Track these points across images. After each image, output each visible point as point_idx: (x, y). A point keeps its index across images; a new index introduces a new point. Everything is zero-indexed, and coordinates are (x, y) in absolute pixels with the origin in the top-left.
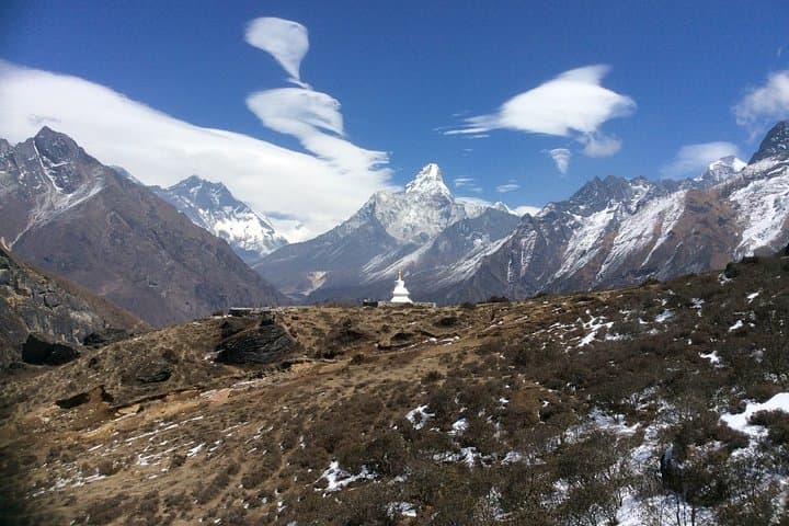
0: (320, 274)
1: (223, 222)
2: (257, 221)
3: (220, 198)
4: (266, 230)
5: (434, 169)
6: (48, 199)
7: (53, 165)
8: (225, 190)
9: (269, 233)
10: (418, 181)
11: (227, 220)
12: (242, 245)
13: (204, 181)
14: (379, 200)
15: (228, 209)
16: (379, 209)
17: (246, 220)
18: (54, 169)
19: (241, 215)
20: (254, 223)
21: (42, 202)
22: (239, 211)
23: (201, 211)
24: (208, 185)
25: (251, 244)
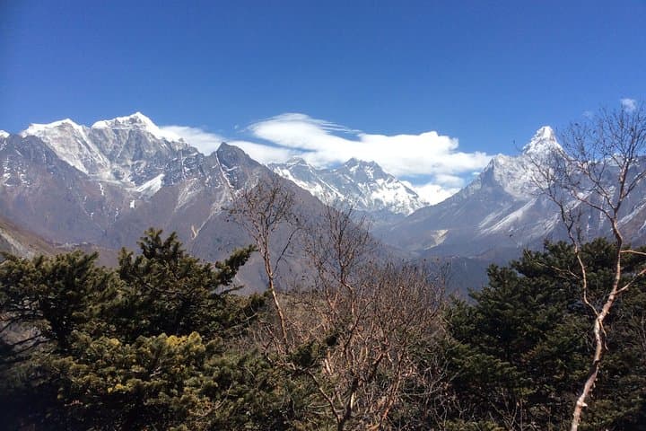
0: (443, 232)
1: (378, 192)
2: (404, 189)
3: (374, 174)
4: (411, 196)
5: (547, 131)
6: (224, 195)
7: (229, 170)
8: (377, 166)
9: (414, 197)
10: (533, 143)
11: (380, 190)
12: (393, 209)
13: (361, 161)
14: (497, 164)
15: (380, 181)
16: (497, 171)
17: (395, 188)
18: (229, 172)
19: (390, 185)
20: (402, 191)
21: (220, 198)
22: (389, 182)
23: (360, 185)
24: (364, 164)
25: (399, 208)
